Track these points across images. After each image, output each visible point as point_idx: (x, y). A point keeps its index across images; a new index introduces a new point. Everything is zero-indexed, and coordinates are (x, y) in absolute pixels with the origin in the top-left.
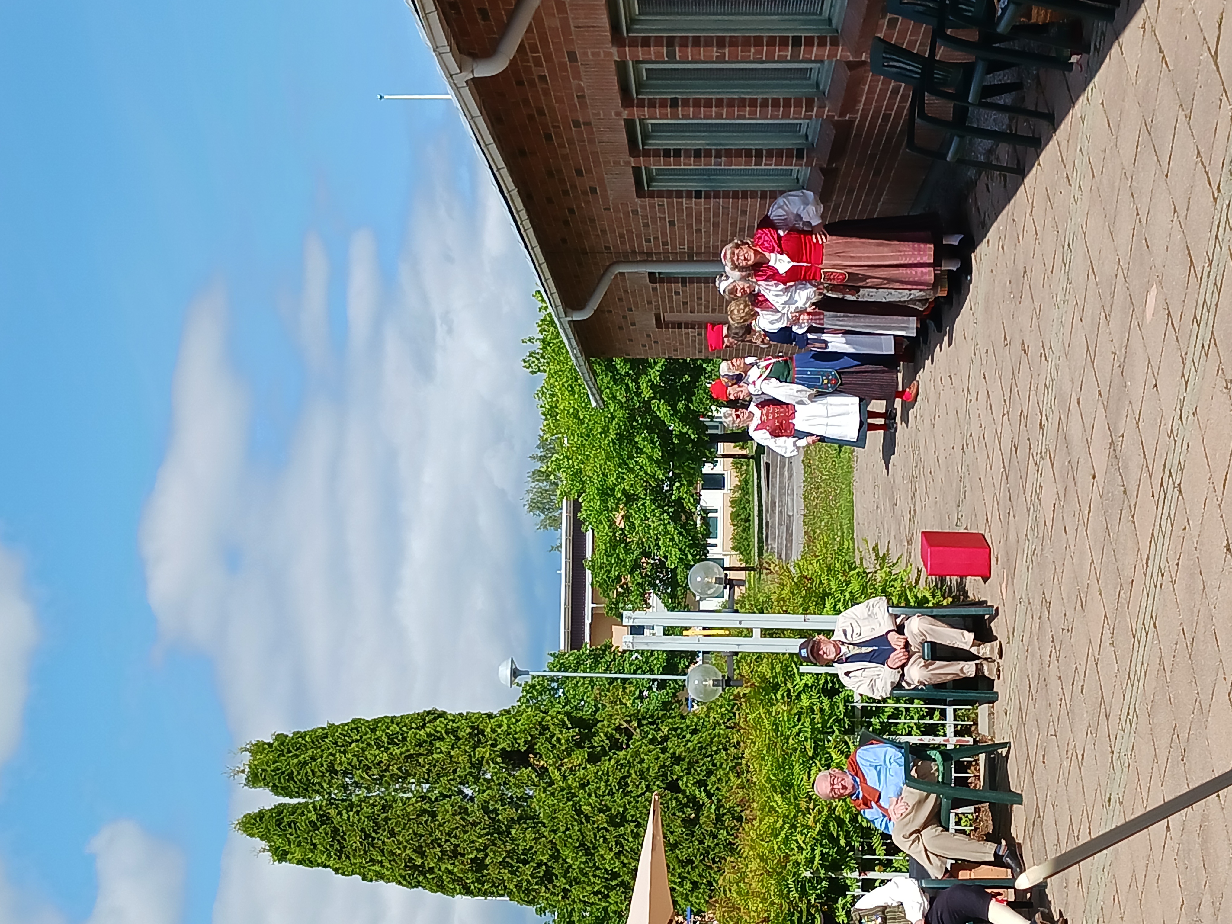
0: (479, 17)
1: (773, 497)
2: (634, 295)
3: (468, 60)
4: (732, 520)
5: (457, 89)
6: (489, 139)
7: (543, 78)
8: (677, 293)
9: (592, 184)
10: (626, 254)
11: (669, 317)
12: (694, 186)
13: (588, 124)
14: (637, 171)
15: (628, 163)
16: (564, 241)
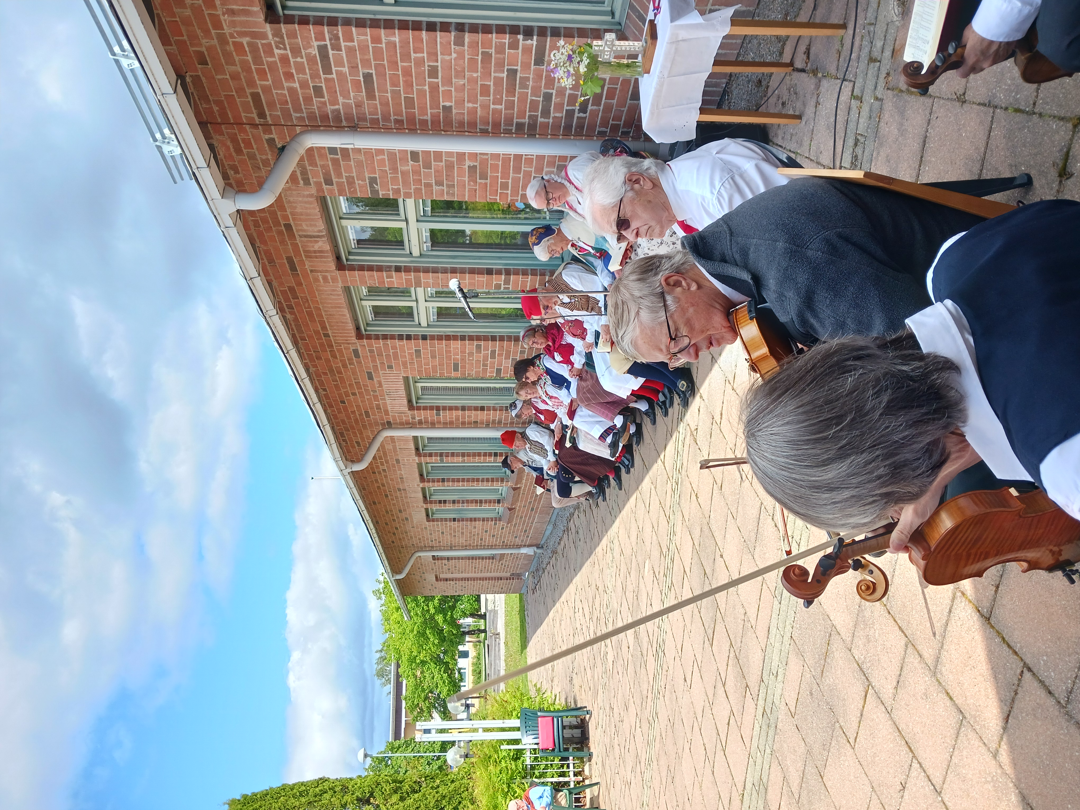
0: (356, 445)
1: (491, 661)
2: (425, 566)
3: (350, 463)
4: (473, 673)
5: (344, 476)
6: (358, 497)
7: (384, 470)
8: (445, 565)
9: (406, 516)
10: (421, 548)
11: (442, 576)
12: (453, 516)
13: (404, 490)
14: (427, 510)
15: (422, 507)
16: (393, 542)
